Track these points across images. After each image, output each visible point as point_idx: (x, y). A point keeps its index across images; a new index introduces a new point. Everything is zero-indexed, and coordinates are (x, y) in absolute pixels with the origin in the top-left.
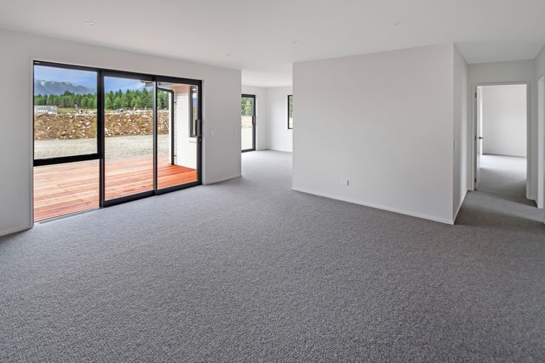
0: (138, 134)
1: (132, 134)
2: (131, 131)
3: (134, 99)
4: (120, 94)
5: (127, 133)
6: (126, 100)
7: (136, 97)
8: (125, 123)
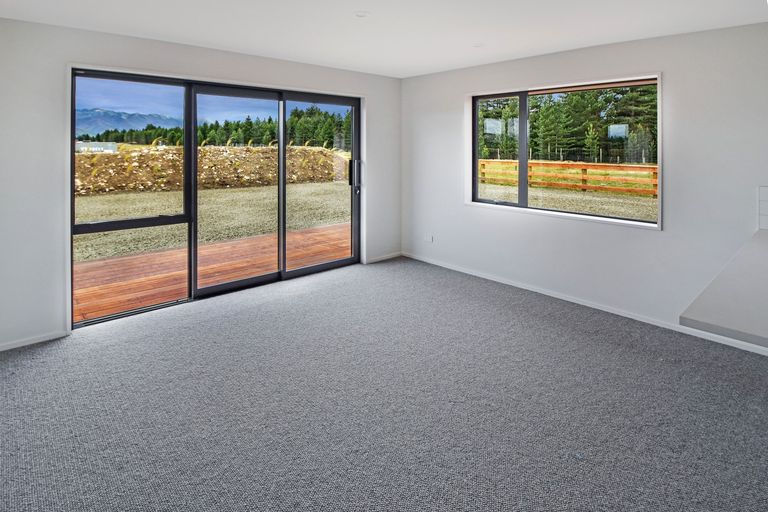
0: (148, 189)
1: (135, 189)
2: (132, 185)
3: (234, 132)
4: (216, 126)
5: (122, 188)
6: (222, 134)
7: (236, 130)
8: (124, 170)
